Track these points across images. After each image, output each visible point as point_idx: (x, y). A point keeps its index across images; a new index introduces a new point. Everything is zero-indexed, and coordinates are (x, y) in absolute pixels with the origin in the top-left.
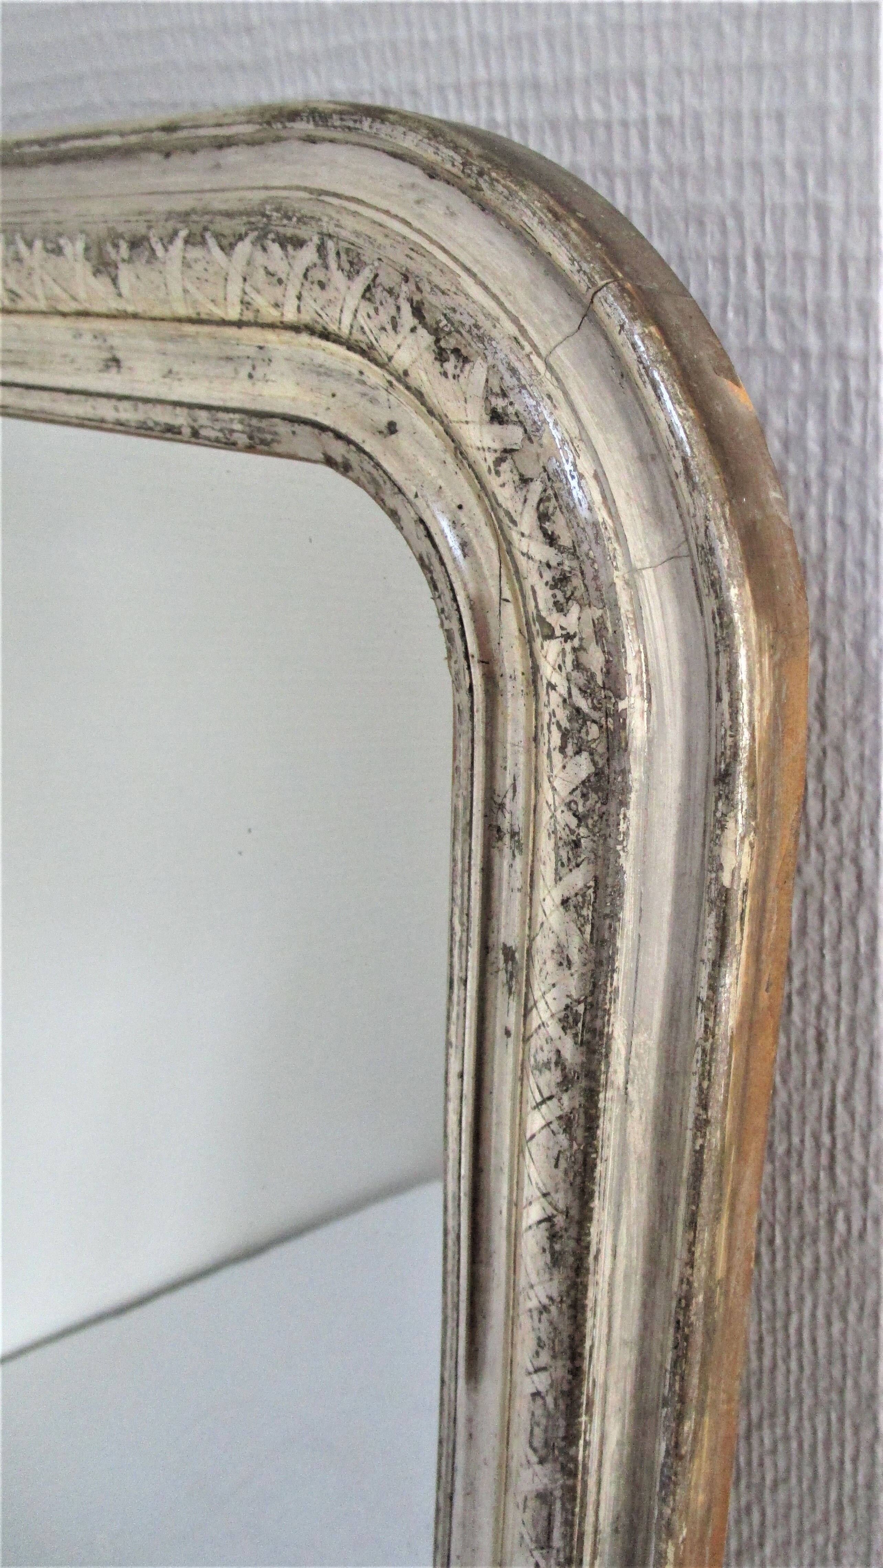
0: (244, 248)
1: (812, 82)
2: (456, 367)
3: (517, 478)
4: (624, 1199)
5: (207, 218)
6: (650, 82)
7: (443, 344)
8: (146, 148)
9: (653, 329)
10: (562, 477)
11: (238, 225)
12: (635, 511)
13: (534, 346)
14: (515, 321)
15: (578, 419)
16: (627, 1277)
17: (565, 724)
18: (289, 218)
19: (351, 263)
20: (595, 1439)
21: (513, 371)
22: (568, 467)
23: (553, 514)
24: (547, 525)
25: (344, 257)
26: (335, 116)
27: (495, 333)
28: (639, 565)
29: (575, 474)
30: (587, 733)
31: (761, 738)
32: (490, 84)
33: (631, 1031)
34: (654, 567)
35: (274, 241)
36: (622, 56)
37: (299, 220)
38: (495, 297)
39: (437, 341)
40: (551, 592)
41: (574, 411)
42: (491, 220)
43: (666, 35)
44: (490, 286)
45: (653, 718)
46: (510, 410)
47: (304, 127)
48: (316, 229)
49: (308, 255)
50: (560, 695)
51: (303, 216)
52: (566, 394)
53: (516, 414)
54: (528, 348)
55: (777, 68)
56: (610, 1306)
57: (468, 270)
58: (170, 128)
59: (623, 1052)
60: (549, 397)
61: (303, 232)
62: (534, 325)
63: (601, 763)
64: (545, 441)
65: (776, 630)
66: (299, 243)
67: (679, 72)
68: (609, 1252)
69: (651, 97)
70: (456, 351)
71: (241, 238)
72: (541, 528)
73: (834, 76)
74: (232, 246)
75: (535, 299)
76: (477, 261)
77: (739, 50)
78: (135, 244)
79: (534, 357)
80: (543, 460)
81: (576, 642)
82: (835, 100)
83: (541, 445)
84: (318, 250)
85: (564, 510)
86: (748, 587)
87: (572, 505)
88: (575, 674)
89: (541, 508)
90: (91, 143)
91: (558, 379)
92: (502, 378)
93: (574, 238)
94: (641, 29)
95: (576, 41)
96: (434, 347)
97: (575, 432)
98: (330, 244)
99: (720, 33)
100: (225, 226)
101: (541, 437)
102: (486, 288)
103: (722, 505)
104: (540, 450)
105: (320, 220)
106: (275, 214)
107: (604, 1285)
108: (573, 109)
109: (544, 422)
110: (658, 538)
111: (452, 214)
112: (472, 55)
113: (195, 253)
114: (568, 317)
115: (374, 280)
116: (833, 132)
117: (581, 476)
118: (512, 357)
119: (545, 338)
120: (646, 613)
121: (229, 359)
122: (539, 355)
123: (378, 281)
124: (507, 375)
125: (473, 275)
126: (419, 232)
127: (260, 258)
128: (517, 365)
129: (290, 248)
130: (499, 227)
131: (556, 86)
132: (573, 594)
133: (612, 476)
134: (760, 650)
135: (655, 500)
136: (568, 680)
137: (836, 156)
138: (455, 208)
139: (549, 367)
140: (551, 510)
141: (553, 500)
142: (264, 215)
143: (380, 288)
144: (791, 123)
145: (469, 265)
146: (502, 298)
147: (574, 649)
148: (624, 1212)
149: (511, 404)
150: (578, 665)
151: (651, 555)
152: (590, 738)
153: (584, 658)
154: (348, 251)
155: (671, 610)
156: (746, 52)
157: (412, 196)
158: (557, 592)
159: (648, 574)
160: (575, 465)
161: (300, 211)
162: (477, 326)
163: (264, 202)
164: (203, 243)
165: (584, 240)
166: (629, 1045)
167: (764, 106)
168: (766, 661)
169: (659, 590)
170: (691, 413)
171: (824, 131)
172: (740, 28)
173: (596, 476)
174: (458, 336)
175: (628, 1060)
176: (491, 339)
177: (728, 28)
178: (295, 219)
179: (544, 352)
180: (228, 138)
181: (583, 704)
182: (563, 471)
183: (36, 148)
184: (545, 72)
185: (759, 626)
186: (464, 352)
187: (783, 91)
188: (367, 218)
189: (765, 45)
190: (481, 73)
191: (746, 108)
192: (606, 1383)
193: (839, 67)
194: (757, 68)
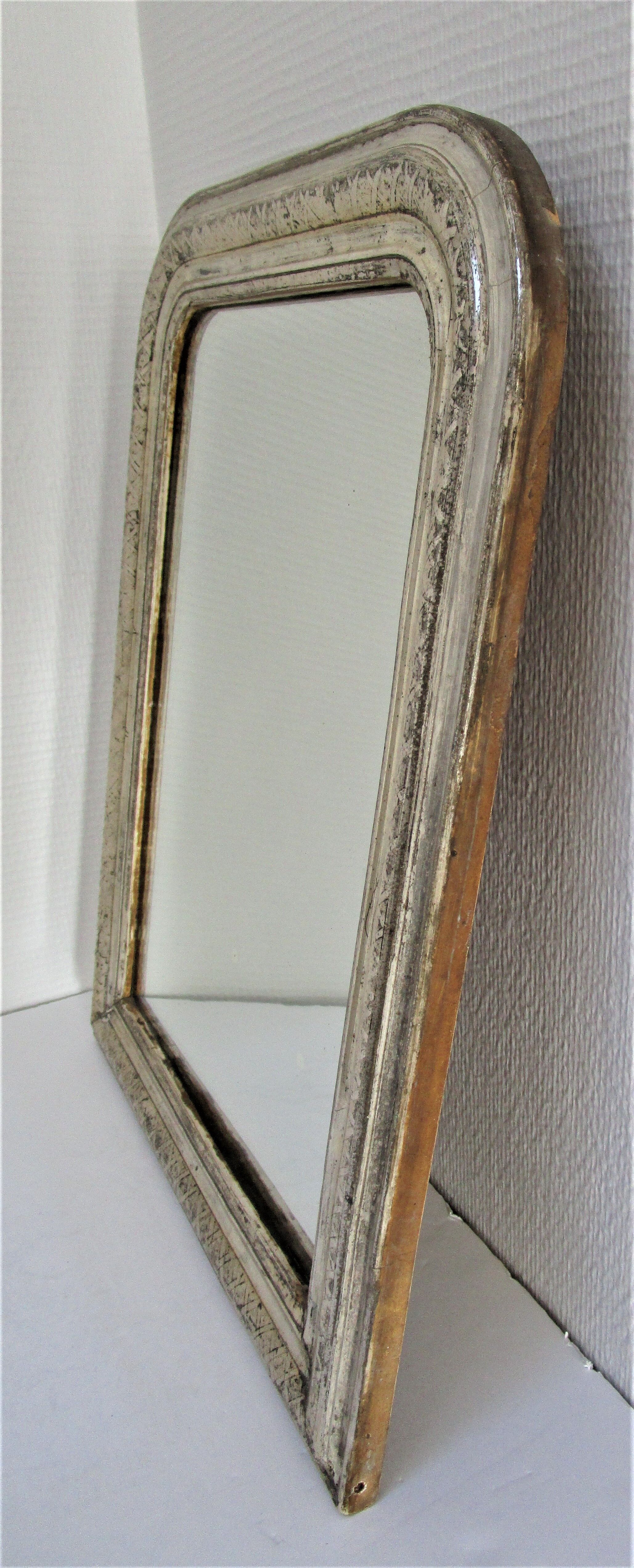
0: (378, 173)
2: (439, 206)
3: (452, 250)
4: (455, 595)
5: (368, 163)
7: (436, 197)
8: (356, 142)
9: (513, 182)
10: (467, 246)
11: (377, 164)
12: (495, 260)
13: (469, 194)
14: (464, 184)
15: (479, 223)
16: (452, 639)
20: (430, 727)
21: (458, 204)
23: (461, 262)
24: (459, 268)
27: (455, 189)
28: (492, 284)
31: (529, 359)
33: (465, 507)
38: (460, 177)
39: (434, 196)
42: (467, 146)
44: (459, 172)
45: (488, 353)
46: (454, 220)
47: (411, 118)
48: (403, 159)
49: (399, 170)
52: (477, 214)
53: (456, 221)
54: (467, 197)
56: (443, 654)
58: (365, 130)
59: (461, 516)
60: (470, 213)
61: (399, 162)
62: (471, 185)
63: (465, 371)
64: (465, 233)
65: (544, 313)
66: (396, 165)
68: (445, 623)
70: (440, 199)
71: (378, 169)
72: (457, 270)
74: (374, 173)
75: (474, 174)
76: (455, 161)
78: (341, 183)
81: (462, 318)
83: (463, 234)
84: (402, 167)
85: (466, 260)
86: (530, 290)
89: (458, 261)
90: (337, 144)
91: (475, 208)
92: (454, 208)
93: (491, 146)
96: (434, 200)
97: (476, 227)
98: (406, 164)
100: (372, 166)
101: (464, 231)
102: (456, 171)
103: (525, 253)
104: (463, 237)
105: (406, 155)
106: (392, 157)
107: (441, 640)
109: (466, 225)
110: (502, 273)
113: (362, 180)
114: (485, 182)
117: (475, 245)
118: (459, 198)
119: (475, 191)
120: (491, 304)
121: (372, 235)
122: (470, 198)
123: (419, 175)
124: (456, 206)
125: (454, 168)
126: (440, 154)
127: (384, 177)
128: (460, 201)
129: (393, 169)
130: (469, 149)
134: (533, 319)
139: (473, 202)
141: (462, 256)
142: (386, 158)
143: (420, 179)
145: (452, 163)
146: (461, 174)
147: (461, 321)
148: (454, 603)
149: (455, 217)
150: (462, 328)
151: (498, 280)
152: (462, 361)
153: (464, 324)
154: (412, 165)
157: (440, 139)
158: (459, 297)
159: (495, 289)
160: (473, 241)
161: (401, 153)
162: (449, 187)
163: (390, 153)
164: (365, 175)
165: (494, 147)
166: (464, 514)
168: (536, 325)
169: (499, 295)
170: (520, 215)
173: (481, 246)
174: (442, 192)
175: (463, 521)
176: (454, 192)
178: (397, 157)
179: (473, 197)
180: (385, 130)
181: (461, 345)
183: (316, 152)
185: (534, 308)
186: (443, 199)
188: (422, 151)
192: (437, 697)
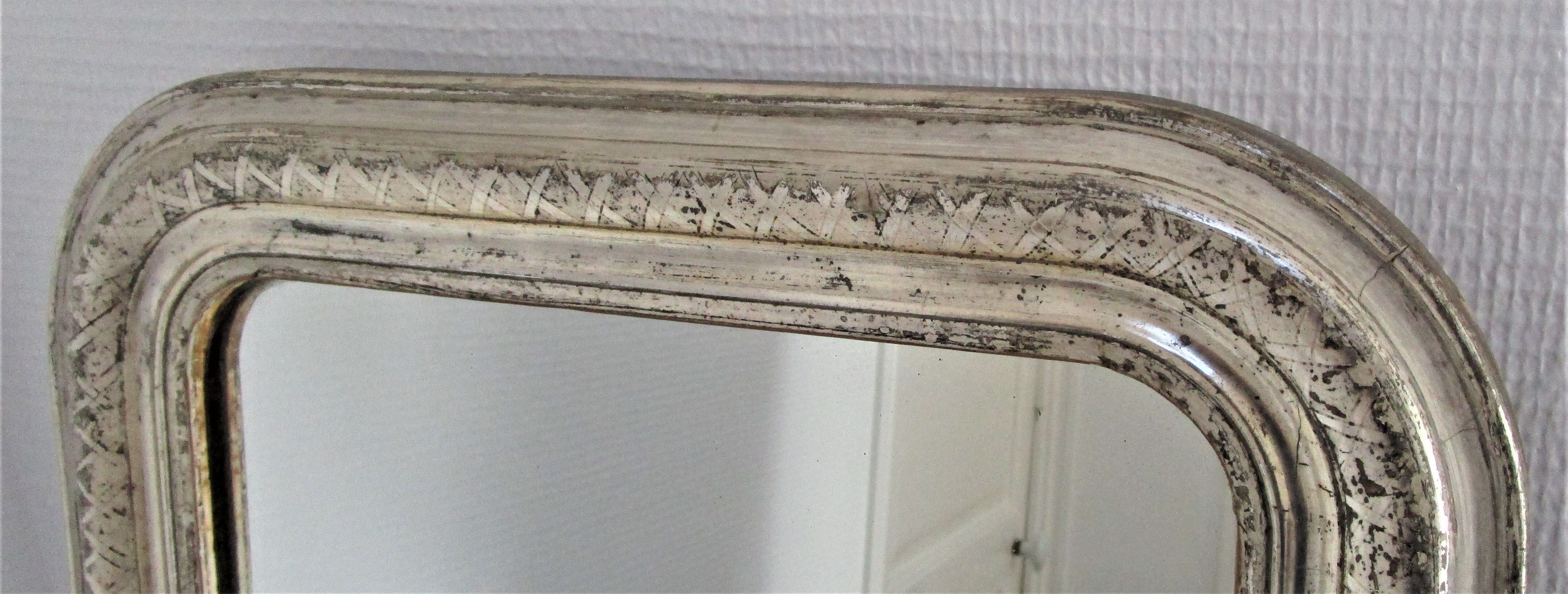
0: (1057, 212)
1: (1286, 80)
2: (1291, 309)
3: (1350, 386)
5: (1012, 186)
6: (1154, 68)
7: (1278, 292)
10: (1391, 384)
11: (1048, 194)
12: (1436, 401)
13: (1349, 292)
14: (1331, 273)
15: (1391, 342)
17: (1394, 554)
18: (1110, 194)
19: (1181, 232)
21: (1343, 312)
22: (1394, 378)
23: (1387, 410)
24: (1381, 418)
25: (1172, 227)
26: (1132, 115)
27: (1322, 285)
28: (1443, 438)
29: (1399, 381)
30: (1417, 560)
32: (1009, 56)
34: (1451, 438)
35: (1092, 209)
36: (1130, 47)
37: (1119, 195)
38: (1311, 257)
39: (1272, 290)
40: (1382, 464)
41: (1386, 336)
42: (1292, 199)
43: (1168, 39)
44: (1304, 248)
46: (1345, 339)
48: (1139, 203)
49: (1131, 222)
50: (1389, 535)
51: (1123, 193)
52: (1378, 324)
53: (1350, 342)
54: (1347, 294)
55: (1258, 68)
57: (1285, 237)
60: (1371, 328)
61: (1125, 205)
62: (1342, 275)
64: (1375, 359)
66: (1121, 213)
67: (1178, 63)
69: (1153, 76)
70: (1293, 299)
71: (1053, 204)
72: (1375, 420)
73: (1302, 77)
74: (1042, 210)
75: (1337, 256)
76: (1289, 230)
77: (1229, 55)
79: (1352, 299)
80: (1375, 374)
81: (1408, 498)
82: (1304, 92)
83: (1373, 364)
84: (1144, 219)
85: (1395, 407)
87: (1400, 404)
88: (1406, 520)
89: (1375, 407)
91: (1370, 314)
92: (1335, 317)
94: (1148, 33)
95: (1090, 34)
96: (1268, 294)
97: (1391, 351)
98: (1156, 216)
99: (1213, 40)
100: (1031, 194)
101: (1372, 358)
102: (1302, 250)
104: (1372, 367)
105: (1142, 196)
106: (1090, 189)
108: (1085, 78)
109: (1372, 346)
110: (1451, 418)
111: (1253, 192)
112: (995, 35)
114: (1365, 269)
115: (1206, 244)
116: (1301, 111)
118: (1340, 302)
119: (1354, 285)
122: (1354, 298)
123: (1209, 245)
124: (1339, 315)
125: (1290, 241)
126: (1234, 207)
127: (1075, 221)
128: (1345, 307)
129: (1111, 216)
130: (1300, 205)
131: (1070, 61)
132: (1404, 464)
133: (1419, 379)
135: (1447, 392)
136: (1399, 524)
137: (1303, 126)
138: (1255, 188)
139: (1363, 306)
140: (1384, 408)
141: (1386, 401)
142: (1078, 189)
143: (1212, 251)
144: (1268, 102)
145: (1284, 233)
146: (1315, 256)
147: (1406, 503)
149: (1345, 335)
150: (1409, 514)
151: (1448, 430)
152: (1419, 563)
153: (1414, 508)
154: (1176, 223)
155: (1464, 465)
156: (1234, 56)
157: (1210, 176)
158: (1390, 464)
159: (1449, 444)
160: (1398, 376)
161: (1117, 188)
162: (1308, 280)
163: (1073, 178)
164: (1007, 205)
167: (1247, 90)
169: (1456, 454)
171: (1294, 109)
172: (1231, 42)
173: (1411, 382)
174: (1293, 287)
176: (1321, 290)
177: (1221, 40)
178: (1114, 194)
179: (1357, 296)
182: (1391, 380)
184: (1061, 51)
186: (1300, 299)
187: (1263, 83)
188: (1187, 196)
189: (1250, 53)
190: (1002, 47)
191: (1232, 91)
193: (1306, 72)
194: (1243, 67)
